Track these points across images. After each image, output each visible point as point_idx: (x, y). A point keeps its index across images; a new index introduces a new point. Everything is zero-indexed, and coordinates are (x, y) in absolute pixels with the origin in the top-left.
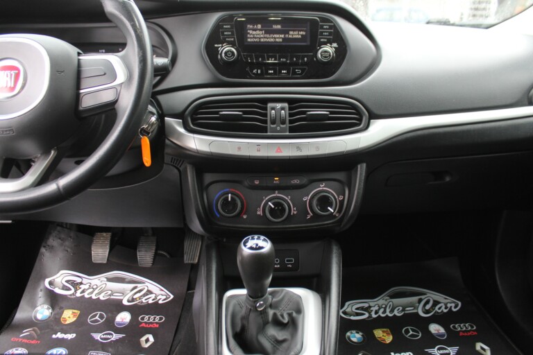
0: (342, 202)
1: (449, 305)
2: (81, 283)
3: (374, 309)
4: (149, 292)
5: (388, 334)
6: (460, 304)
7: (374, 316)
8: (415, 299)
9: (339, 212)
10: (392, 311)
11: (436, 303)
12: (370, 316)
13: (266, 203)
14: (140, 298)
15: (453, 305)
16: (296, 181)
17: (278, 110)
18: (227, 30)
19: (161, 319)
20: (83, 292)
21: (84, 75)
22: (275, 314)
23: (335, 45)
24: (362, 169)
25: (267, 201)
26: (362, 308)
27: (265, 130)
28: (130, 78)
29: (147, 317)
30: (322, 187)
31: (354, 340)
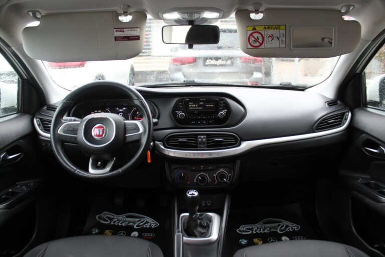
0: (230, 176)
1: (294, 228)
2: (113, 218)
3: (255, 229)
4: (147, 222)
5: (260, 241)
6: (300, 227)
7: (254, 232)
8: (276, 224)
9: (229, 180)
10: (264, 230)
11: (287, 226)
12: (252, 232)
13: (198, 177)
14: (143, 225)
15: (296, 228)
16: (210, 168)
17: (202, 138)
18: (181, 105)
19: (153, 235)
20: (115, 222)
21: (127, 129)
22: (200, 222)
23: (226, 110)
24: (238, 163)
25: (198, 176)
26: (249, 229)
27: (197, 147)
28: (145, 131)
29: (146, 234)
30: (222, 170)
31: (243, 243)
